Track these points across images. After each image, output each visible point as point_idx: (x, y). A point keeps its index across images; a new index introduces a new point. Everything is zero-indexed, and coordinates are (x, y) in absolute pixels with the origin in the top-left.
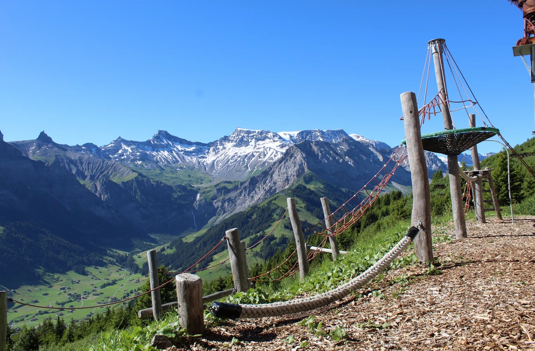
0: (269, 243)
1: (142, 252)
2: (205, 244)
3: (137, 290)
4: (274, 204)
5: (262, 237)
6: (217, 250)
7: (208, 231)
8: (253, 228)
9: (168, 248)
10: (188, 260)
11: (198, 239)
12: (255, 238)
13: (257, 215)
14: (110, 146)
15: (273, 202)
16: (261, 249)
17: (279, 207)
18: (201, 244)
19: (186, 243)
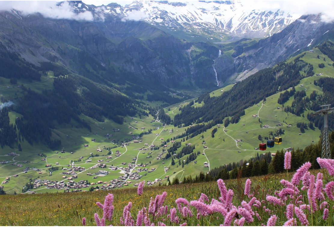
0: (300, 99)
1: (170, 105)
2: (234, 99)
3: (173, 139)
4: (302, 61)
5: (292, 93)
6: (247, 104)
7: (234, 86)
8: (281, 84)
9: (196, 102)
10: (218, 113)
11: (226, 94)
12: (285, 93)
13: (285, 71)
14: (131, 5)
15: (301, 59)
16: (292, 104)
17: (307, 64)
18: (229, 99)
19: (214, 97)
